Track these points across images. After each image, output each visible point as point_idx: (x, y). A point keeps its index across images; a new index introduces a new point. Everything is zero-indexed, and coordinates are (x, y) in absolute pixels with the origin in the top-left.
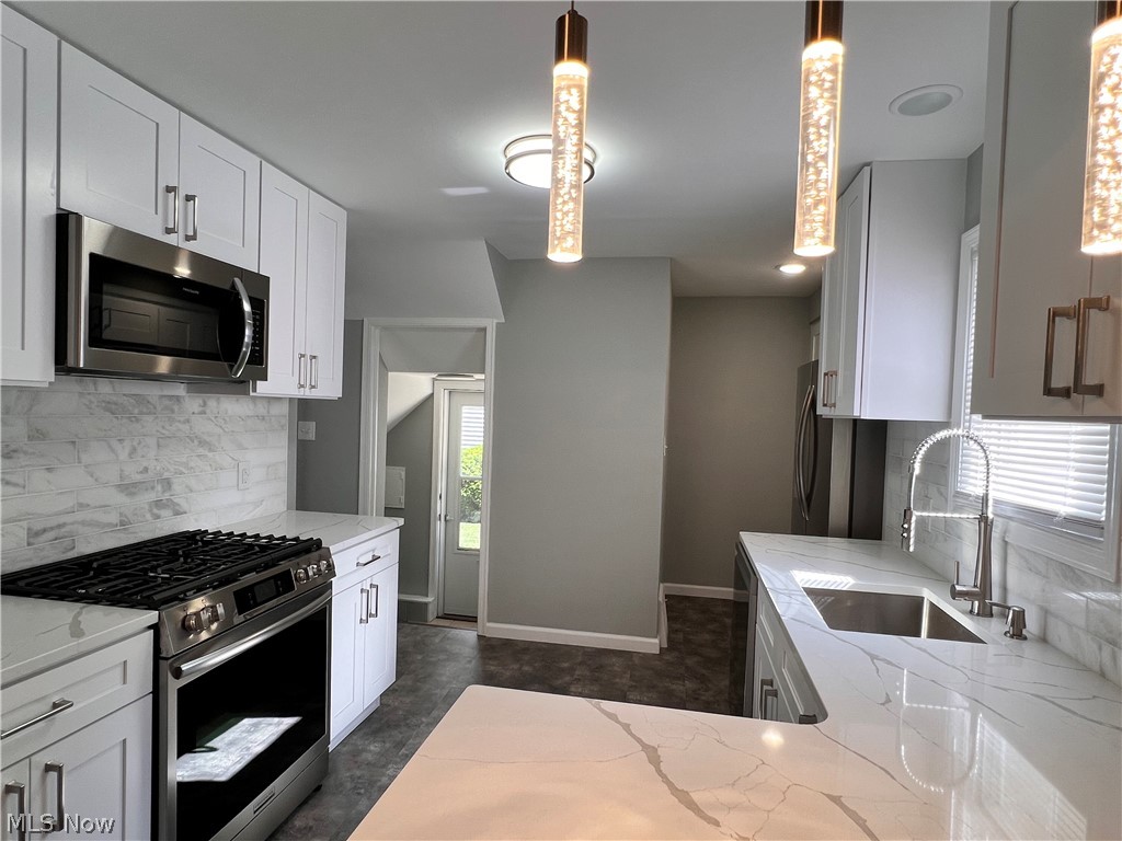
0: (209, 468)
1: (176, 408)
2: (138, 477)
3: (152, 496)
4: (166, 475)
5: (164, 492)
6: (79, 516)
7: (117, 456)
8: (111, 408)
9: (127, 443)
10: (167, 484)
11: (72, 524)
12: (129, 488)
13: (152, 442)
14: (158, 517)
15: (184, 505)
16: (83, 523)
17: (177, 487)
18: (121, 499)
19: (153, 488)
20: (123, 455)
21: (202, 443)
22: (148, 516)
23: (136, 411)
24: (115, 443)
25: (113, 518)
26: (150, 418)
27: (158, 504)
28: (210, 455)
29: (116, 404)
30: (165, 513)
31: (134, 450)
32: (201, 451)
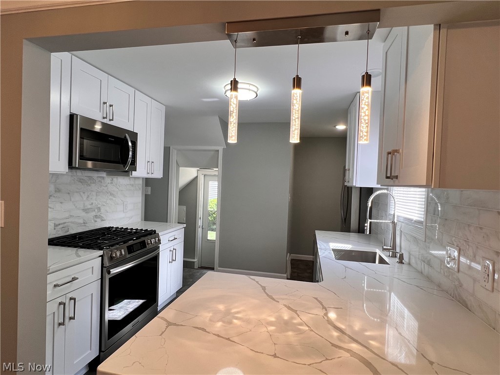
0: (113, 204)
1: (102, 181)
2: (89, 207)
3: (94, 214)
4: (99, 206)
5: (98, 212)
6: (70, 220)
7: (83, 198)
8: (81, 181)
9: (86, 194)
10: (99, 209)
11: (68, 222)
12: (86, 210)
13: (94, 193)
14: (96, 221)
15: (105, 218)
16: (72, 222)
17: (102, 210)
18: (83, 214)
19: (94, 210)
20: (85, 199)
21: (111, 194)
22: (93, 221)
23: (89, 182)
24: (82, 193)
25: (81, 221)
26: (93, 185)
27: (96, 216)
28: (114, 199)
29: (83, 179)
30: (98, 220)
31: (88, 197)
32: (111, 197)
